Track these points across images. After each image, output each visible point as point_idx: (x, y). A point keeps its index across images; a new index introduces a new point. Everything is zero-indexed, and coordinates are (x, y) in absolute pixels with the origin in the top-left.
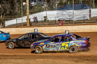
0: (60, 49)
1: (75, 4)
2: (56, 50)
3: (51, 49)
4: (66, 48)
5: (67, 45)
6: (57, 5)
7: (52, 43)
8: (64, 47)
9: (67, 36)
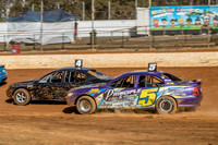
1: (45, 10)
2: (127, 107)
3: (115, 105)
6: (8, 10)
7: (117, 91)
8: (147, 99)
9: (152, 76)
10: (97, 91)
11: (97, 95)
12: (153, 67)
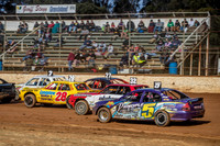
0: (139, 117)
2: (133, 118)
3: (125, 116)
4: (150, 116)
5: (151, 110)
7: (127, 104)
8: (147, 112)
10: (112, 103)
11: (112, 107)
12: (158, 86)
